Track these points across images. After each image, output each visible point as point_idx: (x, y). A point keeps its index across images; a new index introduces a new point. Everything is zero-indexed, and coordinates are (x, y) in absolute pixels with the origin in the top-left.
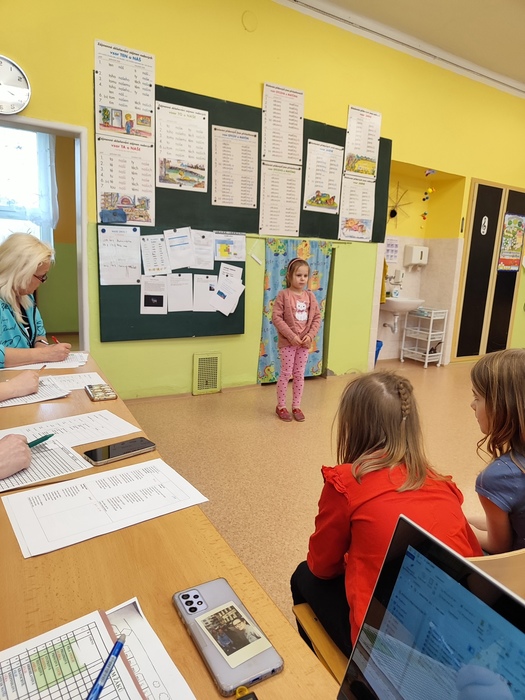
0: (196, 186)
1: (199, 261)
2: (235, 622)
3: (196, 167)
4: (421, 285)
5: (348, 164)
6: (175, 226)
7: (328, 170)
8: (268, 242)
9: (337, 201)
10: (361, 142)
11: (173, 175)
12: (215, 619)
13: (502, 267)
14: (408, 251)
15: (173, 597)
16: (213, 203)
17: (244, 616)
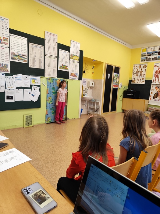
0: (24, 61)
1: (25, 85)
2: (42, 195)
3: (24, 55)
4: (93, 93)
5: (71, 57)
6: (17, 74)
7: (65, 58)
8: (47, 79)
9: (68, 67)
10: (75, 51)
11: (15, 57)
12: (36, 195)
13: (114, 87)
14: (89, 83)
15: (21, 190)
16: (30, 67)
17: (44, 192)
